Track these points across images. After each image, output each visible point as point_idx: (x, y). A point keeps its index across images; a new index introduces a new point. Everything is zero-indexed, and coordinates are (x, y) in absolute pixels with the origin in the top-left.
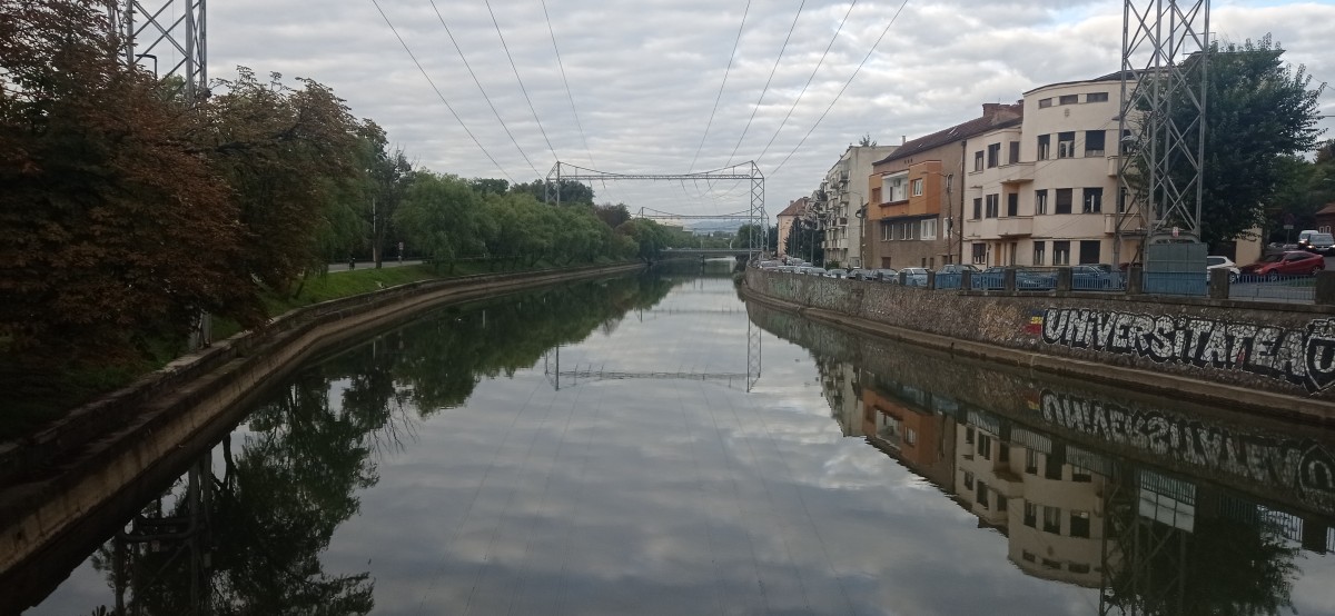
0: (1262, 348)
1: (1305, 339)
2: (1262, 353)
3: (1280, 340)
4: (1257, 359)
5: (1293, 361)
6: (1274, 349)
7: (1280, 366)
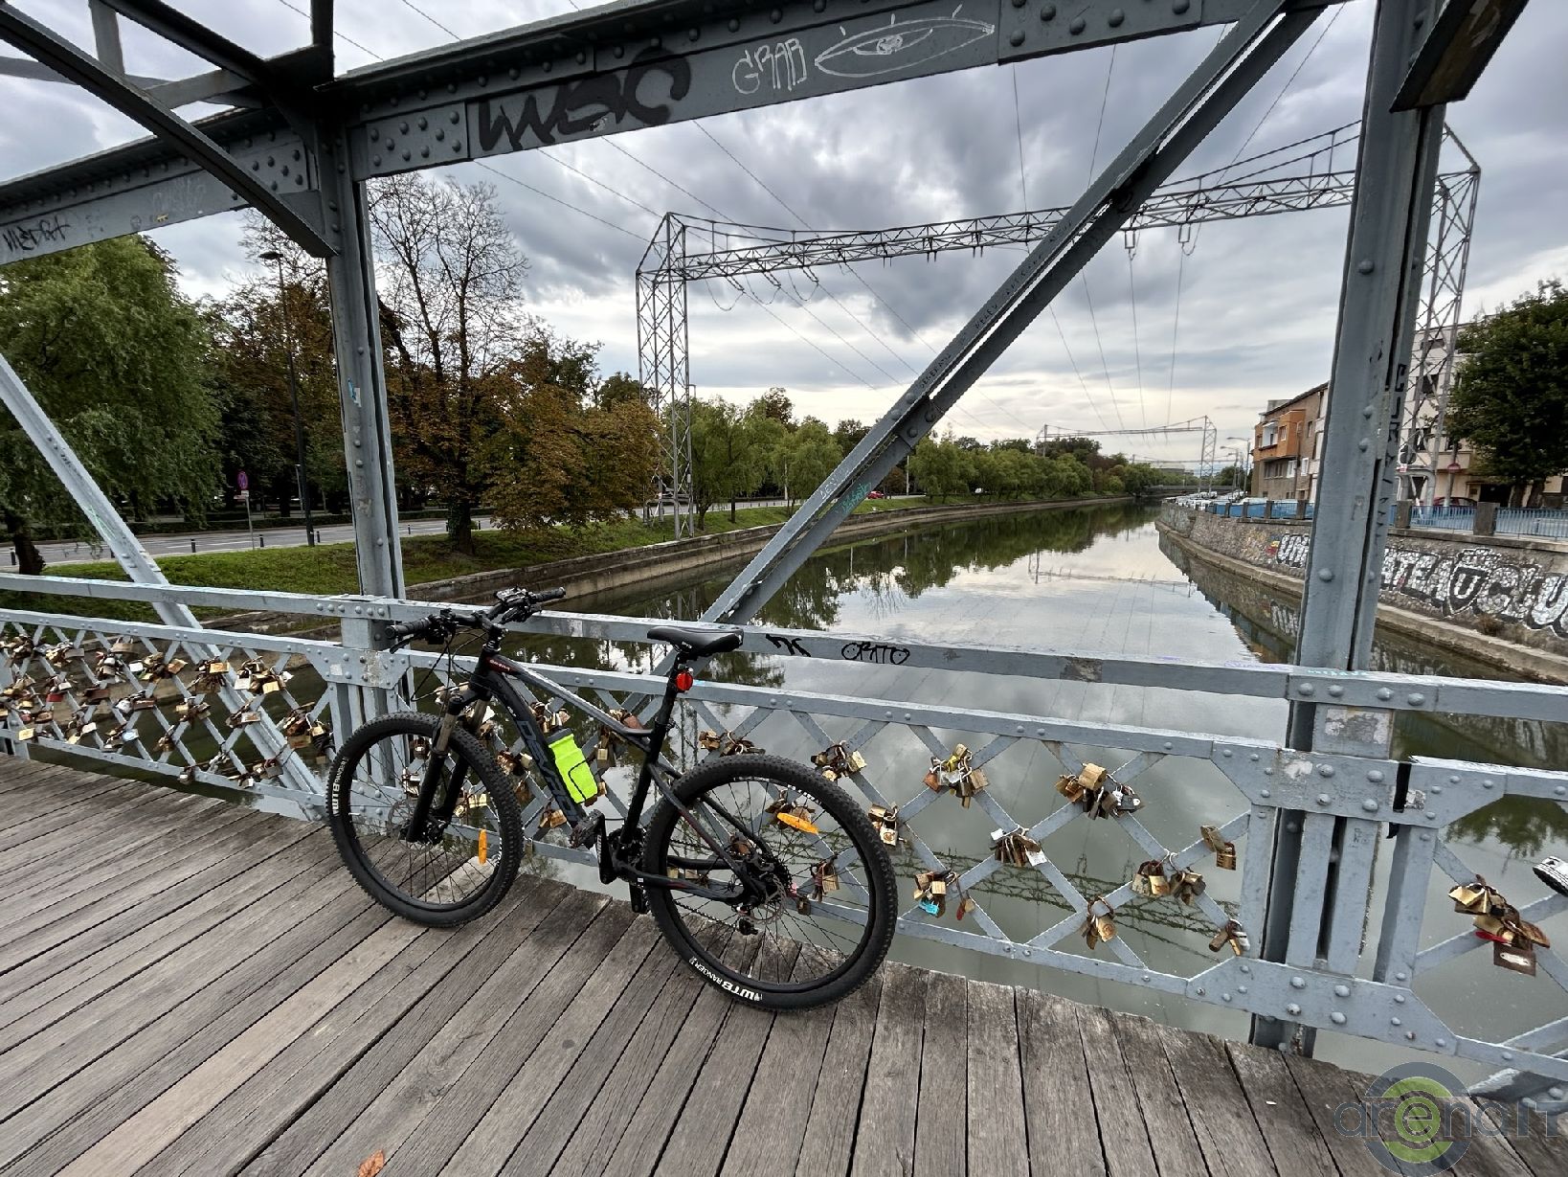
0: (1419, 573)
1: (1453, 566)
2: (1418, 578)
3: (1435, 566)
4: (1413, 583)
5: (1439, 586)
6: (1428, 573)
7: (1428, 591)
